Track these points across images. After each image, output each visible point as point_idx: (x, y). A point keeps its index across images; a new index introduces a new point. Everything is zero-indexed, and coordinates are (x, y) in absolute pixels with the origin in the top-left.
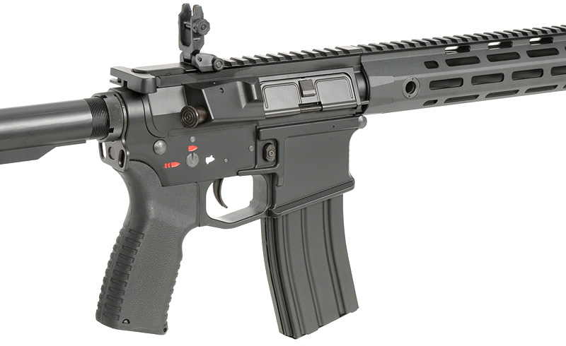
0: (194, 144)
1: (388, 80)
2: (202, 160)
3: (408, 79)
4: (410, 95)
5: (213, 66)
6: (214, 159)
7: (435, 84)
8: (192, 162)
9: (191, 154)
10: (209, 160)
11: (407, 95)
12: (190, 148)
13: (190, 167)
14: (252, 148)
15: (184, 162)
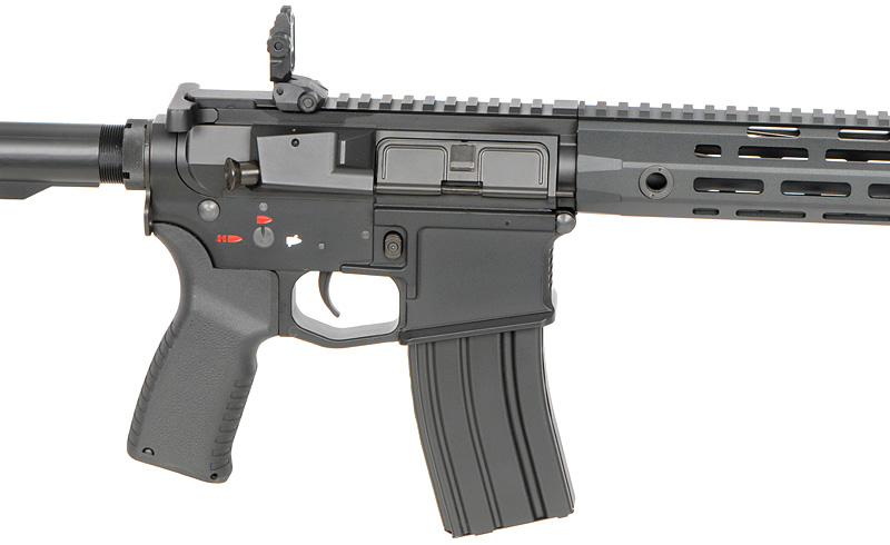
0: (267, 214)
1: (612, 164)
2: (280, 240)
3: (651, 167)
4: (653, 194)
5: (298, 105)
6: (300, 241)
7: (702, 183)
8: (264, 239)
9: (260, 229)
10: (293, 241)
11: (650, 193)
12: (259, 217)
13: (258, 247)
14: (366, 234)
15: (249, 238)
